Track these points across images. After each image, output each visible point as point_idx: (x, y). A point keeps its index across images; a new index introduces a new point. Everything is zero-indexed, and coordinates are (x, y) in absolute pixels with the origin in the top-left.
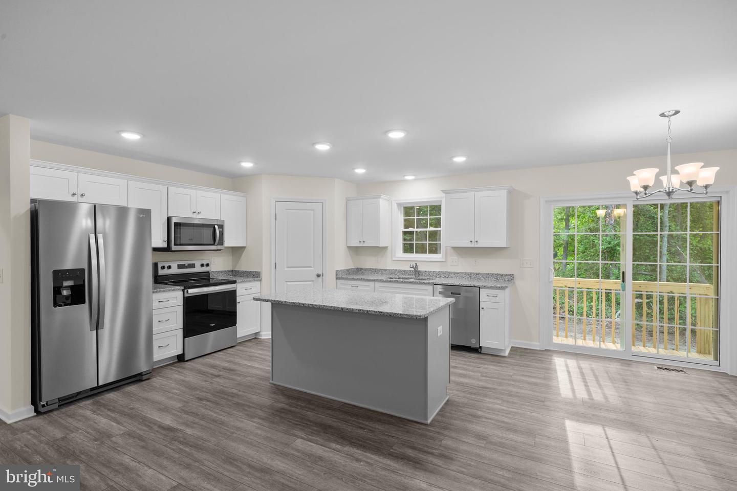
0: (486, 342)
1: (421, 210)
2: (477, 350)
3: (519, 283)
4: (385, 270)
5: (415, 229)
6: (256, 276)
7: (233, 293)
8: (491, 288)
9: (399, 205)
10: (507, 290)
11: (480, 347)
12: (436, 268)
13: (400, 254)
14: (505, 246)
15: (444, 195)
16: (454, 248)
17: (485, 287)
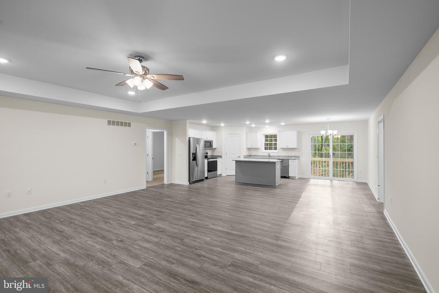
0: (290, 175)
1: (271, 136)
2: (288, 178)
3: (301, 158)
5: (269, 142)
6: (221, 157)
7: (216, 161)
8: (292, 159)
9: (263, 134)
10: (296, 160)
11: (289, 177)
12: (276, 155)
13: (264, 150)
14: (296, 147)
15: (278, 132)
16: (281, 148)
17: (290, 159)
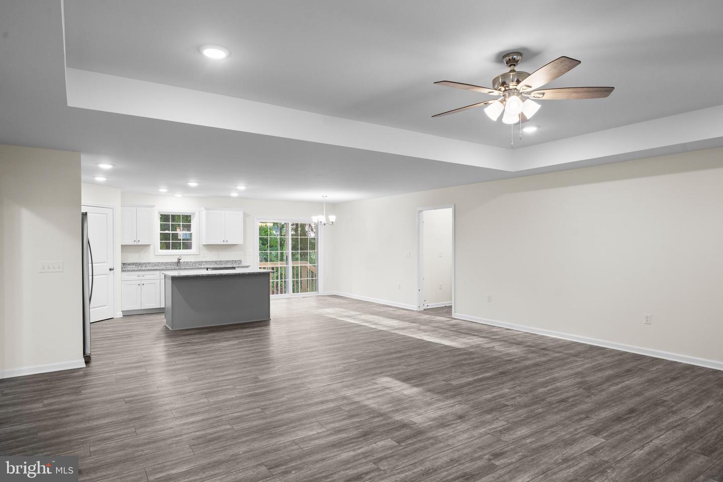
1: (175, 218)
4: (149, 263)
5: (171, 232)
9: (157, 212)
12: (193, 259)
13: (158, 250)
15: (196, 209)
